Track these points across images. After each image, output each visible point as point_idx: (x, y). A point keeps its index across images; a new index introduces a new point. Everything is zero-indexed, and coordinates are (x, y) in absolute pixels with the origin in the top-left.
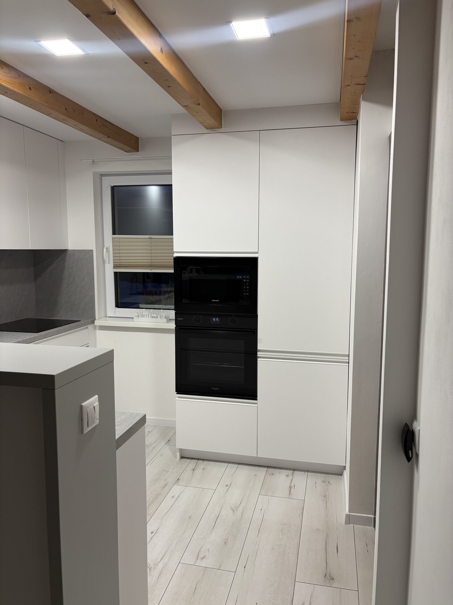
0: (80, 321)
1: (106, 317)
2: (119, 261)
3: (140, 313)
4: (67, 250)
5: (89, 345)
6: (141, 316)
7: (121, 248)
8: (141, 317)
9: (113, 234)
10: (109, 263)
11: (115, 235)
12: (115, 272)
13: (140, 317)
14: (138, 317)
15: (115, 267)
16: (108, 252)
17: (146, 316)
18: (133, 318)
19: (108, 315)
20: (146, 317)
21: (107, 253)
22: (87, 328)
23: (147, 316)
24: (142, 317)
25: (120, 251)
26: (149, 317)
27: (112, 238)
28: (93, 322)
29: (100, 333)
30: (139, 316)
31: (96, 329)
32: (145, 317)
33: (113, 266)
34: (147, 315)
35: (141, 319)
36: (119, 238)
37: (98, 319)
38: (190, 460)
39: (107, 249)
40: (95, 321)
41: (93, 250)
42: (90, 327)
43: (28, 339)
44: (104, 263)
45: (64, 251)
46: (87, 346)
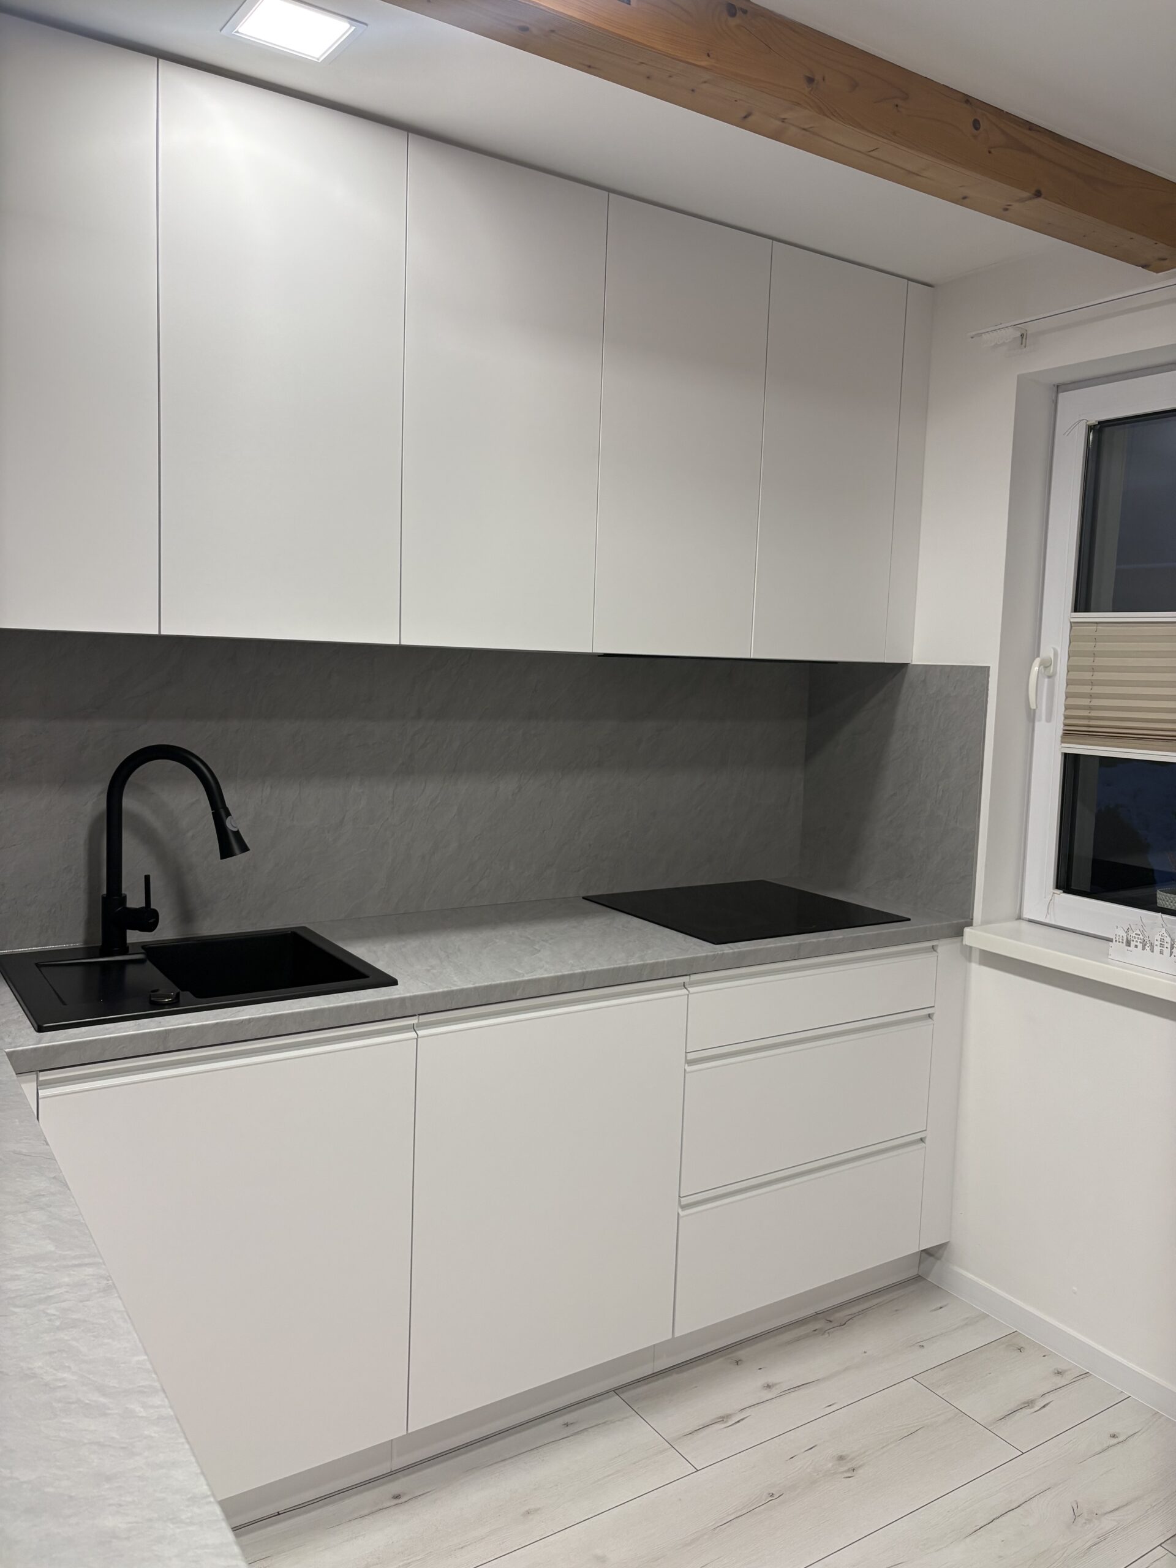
0: (909, 920)
1: (1020, 918)
2: (1085, 713)
3: (1138, 932)
4: (907, 664)
5: (933, 1014)
6: (1138, 944)
7: (1100, 661)
8: (1140, 946)
9: (1076, 609)
10: (1049, 719)
11: (1087, 610)
12: (1066, 755)
13: (1136, 946)
14: (1128, 944)
15: (1069, 734)
16: (1049, 677)
17: (1162, 945)
18: (1107, 940)
19: (1026, 915)
20: (1161, 953)
21: (1046, 680)
22: (933, 948)
23: (1165, 949)
24: (1144, 948)
25: (1095, 673)
26: (1171, 954)
27: (1069, 623)
28: (959, 934)
29: (982, 976)
30: (1133, 944)
31: (970, 961)
32: (1157, 949)
33: (1060, 732)
34: (1166, 945)
35: (1137, 955)
36: (1097, 623)
37: (980, 923)
39: (1046, 665)
40: (967, 930)
41: (989, 667)
42: (946, 947)
43: (664, 962)
44: (1031, 716)
45: (897, 670)
46: (925, 1015)
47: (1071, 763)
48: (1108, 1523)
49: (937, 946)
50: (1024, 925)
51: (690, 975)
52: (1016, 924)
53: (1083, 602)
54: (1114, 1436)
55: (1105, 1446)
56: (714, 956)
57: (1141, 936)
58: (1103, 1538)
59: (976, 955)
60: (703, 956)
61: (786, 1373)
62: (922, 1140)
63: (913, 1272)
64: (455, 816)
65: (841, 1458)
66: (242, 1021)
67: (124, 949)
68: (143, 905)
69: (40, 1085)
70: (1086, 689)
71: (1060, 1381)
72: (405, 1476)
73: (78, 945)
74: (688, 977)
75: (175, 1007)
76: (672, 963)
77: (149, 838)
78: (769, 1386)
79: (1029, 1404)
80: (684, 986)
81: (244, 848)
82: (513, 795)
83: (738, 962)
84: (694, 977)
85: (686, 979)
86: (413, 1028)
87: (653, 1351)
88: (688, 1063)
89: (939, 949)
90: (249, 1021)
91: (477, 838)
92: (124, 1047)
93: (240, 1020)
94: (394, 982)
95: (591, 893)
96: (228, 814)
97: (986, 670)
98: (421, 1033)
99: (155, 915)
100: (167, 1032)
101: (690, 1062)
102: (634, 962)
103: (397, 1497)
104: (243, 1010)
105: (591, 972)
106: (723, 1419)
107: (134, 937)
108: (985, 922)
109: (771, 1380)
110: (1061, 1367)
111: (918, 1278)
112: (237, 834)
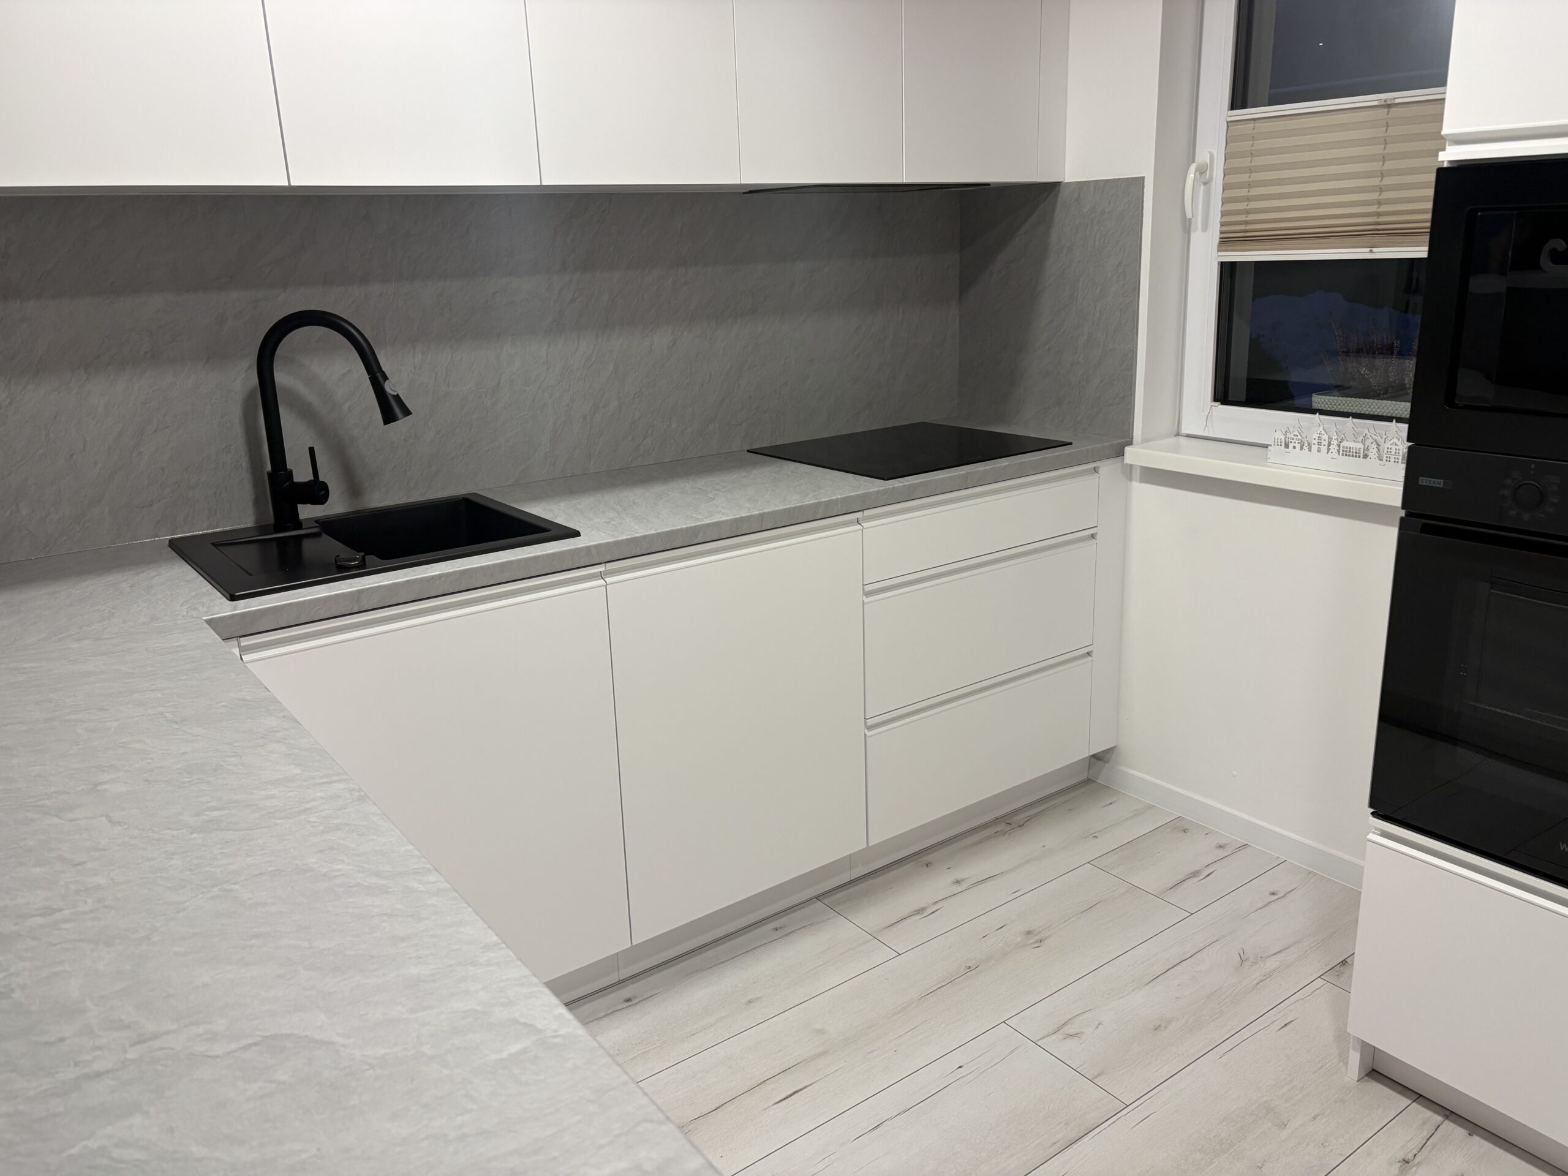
0: (1071, 444)
1: (1178, 434)
2: (1242, 218)
3: (1296, 433)
4: (1059, 183)
5: (1096, 534)
6: (1296, 445)
7: (1259, 161)
8: (1298, 446)
9: (1233, 107)
10: (1205, 228)
11: (1244, 107)
12: (1222, 264)
13: (1294, 447)
14: (1287, 446)
15: (1226, 242)
16: (1205, 184)
17: (1319, 444)
18: (1265, 446)
19: (1185, 430)
20: (1319, 451)
21: (1202, 187)
22: (1095, 470)
23: (1322, 447)
24: (1302, 448)
25: (1253, 174)
26: (1329, 450)
27: (1226, 124)
28: (1121, 453)
29: (1143, 493)
30: (1291, 445)
31: (1131, 479)
32: (1315, 448)
33: (1217, 241)
34: (1323, 443)
35: (1296, 456)
36: (1254, 119)
37: (1140, 442)
38: (1405, 1101)
39: (1201, 171)
40: (1128, 449)
41: (1143, 178)
42: (1108, 468)
43: (837, 499)
44: (1187, 226)
45: (1050, 189)
46: (1088, 535)
47: (1228, 271)
48: (1272, 964)
49: (1099, 467)
50: (1183, 440)
51: (863, 510)
52: (1174, 440)
53: (1240, 98)
54: (1273, 894)
55: (1266, 902)
56: (886, 491)
57: (1299, 437)
58: (1268, 976)
59: (1136, 474)
60: (875, 491)
61: (973, 869)
62: (1089, 654)
63: (1084, 776)
64: (611, 373)
65: (1029, 933)
66: (433, 577)
67: (298, 524)
68: (311, 477)
69: (244, 650)
70: (1243, 192)
71: (1222, 853)
72: (633, 983)
73: (249, 525)
74: (861, 513)
75: (362, 570)
76: (844, 500)
77: (307, 413)
78: (958, 882)
79: (1195, 874)
80: (858, 522)
81: (407, 412)
82: (668, 348)
83: (909, 496)
84: (867, 513)
85: (859, 515)
86: (601, 576)
87: (850, 861)
88: (865, 595)
89: (1102, 471)
90: (440, 576)
91: (637, 395)
92: (319, 609)
93: (430, 576)
94: (577, 534)
95: (755, 446)
96: (386, 378)
97: (1140, 181)
98: (609, 580)
99: (324, 487)
100: (360, 592)
101: (867, 594)
102: (810, 500)
103: (628, 1000)
104: (431, 567)
105: (768, 513)
106: (919, 911)
107: (307, 512)
108: (1145, 440)
109: (959, 877)
110: (1222, 842)
111: (1088, 781)
112: (397, 398)
